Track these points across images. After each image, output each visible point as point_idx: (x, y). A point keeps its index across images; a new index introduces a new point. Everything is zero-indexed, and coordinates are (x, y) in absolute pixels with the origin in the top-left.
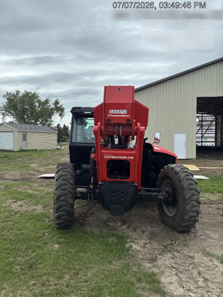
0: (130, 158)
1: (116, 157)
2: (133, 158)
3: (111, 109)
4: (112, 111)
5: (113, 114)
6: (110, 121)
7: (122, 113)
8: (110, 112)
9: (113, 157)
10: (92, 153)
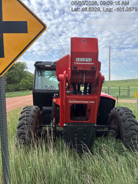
0: (92, 102)
1: (79, 102)
2: (93, 102)
3: (78, 57)
4: (78, 59)
5: (79, 62)
6: (76, 68)
7: (87, 61)
8: (77, 60)
9: (76, 102)
10: (54, 98)
